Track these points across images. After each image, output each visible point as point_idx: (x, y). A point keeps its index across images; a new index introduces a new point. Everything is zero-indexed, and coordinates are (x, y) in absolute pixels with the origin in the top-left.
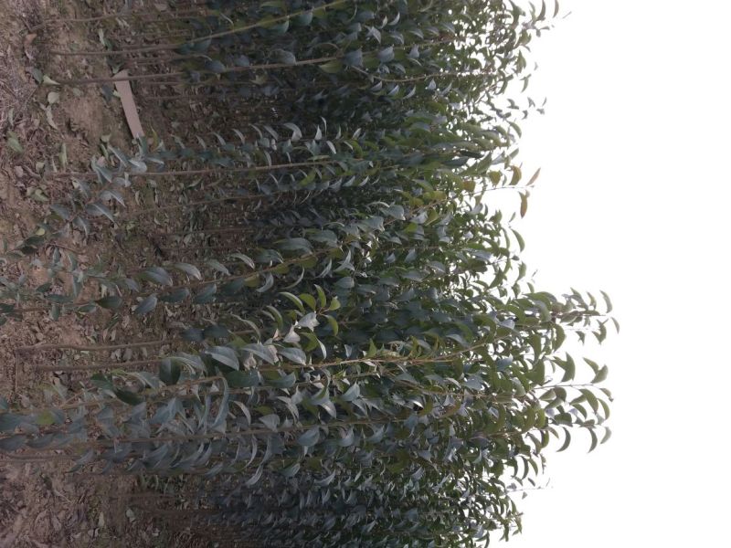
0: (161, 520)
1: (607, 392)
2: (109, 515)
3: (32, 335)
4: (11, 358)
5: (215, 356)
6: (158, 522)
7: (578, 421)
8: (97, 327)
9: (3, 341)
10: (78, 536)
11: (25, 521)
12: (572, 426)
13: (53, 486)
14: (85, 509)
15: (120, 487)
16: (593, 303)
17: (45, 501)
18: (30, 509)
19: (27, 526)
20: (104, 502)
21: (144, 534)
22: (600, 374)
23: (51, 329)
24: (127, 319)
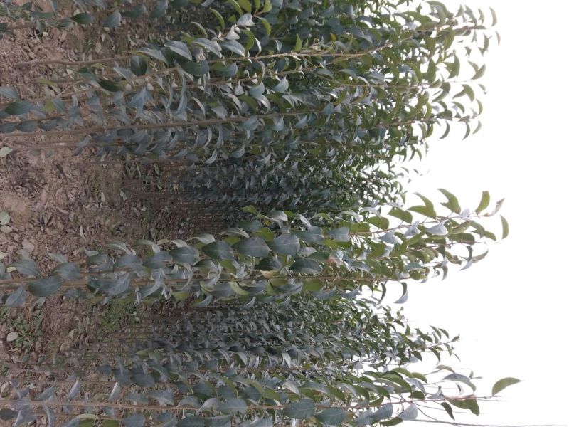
0: (146, 200)
1: (483, 87)
2: (109, 194)
3: (25, 54)
4: (13, 72)
5: (172, 48)
6: (144, 202)
7: (458, 116)
8: (76, 51)
9: (4, 57)
10: (88, 207)
11: (49, 194)
12: (451, 120)
13: (64, 171)
14: (90, 190)
15: (113, 176)
16: (482, 17)
17: (60, 181)
18: (50, 186)
19: (51, 198)
20: (103, 185)
21: (135, 209)
22: (479, 73)
23: (39, 49)
24: (99, 45)
